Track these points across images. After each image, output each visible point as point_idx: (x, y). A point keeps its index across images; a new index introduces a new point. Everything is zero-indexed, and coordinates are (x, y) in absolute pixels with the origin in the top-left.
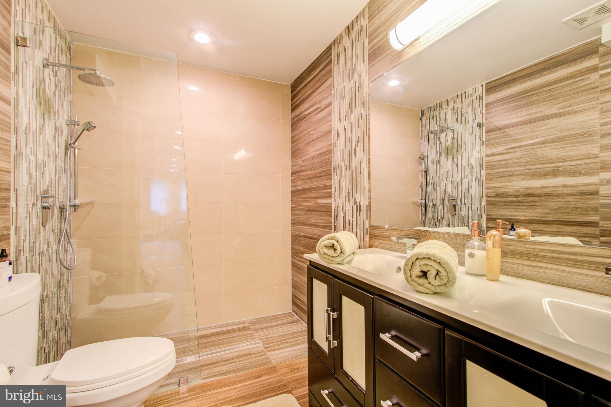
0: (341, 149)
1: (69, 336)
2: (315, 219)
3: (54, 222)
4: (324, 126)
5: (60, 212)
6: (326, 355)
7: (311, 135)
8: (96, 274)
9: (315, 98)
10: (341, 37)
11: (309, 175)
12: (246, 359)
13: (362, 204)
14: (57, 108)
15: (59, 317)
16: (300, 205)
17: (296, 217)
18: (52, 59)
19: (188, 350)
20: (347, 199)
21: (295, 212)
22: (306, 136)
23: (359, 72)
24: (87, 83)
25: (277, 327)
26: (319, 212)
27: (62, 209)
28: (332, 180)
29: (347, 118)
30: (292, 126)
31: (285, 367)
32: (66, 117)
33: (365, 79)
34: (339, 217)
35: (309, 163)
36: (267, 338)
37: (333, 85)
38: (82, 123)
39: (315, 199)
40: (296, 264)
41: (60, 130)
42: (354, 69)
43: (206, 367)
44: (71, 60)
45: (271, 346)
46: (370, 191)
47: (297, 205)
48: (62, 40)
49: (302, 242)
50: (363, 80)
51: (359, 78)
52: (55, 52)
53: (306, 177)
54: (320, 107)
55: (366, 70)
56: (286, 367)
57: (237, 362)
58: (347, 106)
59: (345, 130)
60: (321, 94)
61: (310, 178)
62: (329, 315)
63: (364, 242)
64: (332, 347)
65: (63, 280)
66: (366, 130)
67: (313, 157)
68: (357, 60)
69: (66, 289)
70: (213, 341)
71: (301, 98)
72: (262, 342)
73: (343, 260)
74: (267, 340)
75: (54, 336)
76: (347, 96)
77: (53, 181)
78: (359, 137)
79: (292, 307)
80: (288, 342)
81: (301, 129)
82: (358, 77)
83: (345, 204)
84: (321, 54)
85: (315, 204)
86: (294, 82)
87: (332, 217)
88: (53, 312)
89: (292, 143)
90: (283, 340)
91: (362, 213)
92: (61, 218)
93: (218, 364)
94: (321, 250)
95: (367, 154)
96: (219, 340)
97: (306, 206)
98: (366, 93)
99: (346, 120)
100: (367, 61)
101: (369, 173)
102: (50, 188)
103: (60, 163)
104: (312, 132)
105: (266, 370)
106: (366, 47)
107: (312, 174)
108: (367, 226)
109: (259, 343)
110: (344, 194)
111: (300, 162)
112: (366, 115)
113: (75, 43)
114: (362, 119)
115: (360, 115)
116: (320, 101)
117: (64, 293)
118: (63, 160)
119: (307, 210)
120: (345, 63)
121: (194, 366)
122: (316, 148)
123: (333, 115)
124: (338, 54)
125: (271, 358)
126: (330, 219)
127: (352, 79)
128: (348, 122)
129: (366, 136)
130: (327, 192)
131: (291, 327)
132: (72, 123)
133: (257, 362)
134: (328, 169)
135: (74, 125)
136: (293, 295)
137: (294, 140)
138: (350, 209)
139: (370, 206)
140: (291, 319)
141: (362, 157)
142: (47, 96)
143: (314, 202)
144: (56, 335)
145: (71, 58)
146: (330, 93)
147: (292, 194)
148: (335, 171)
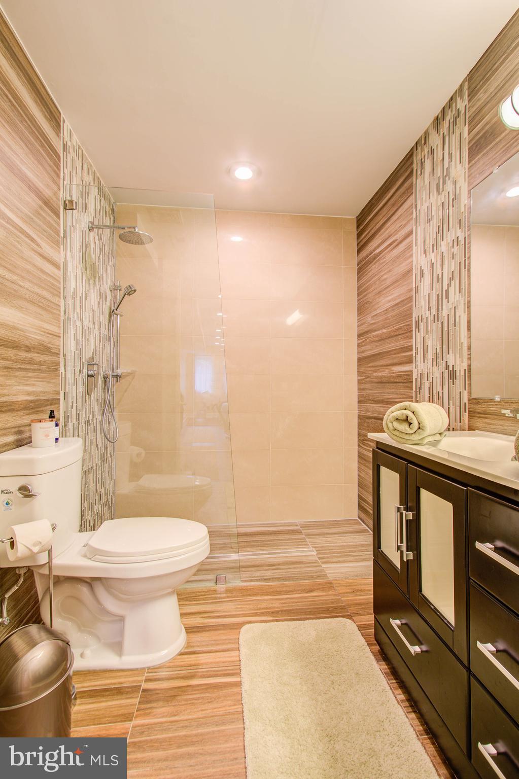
0: (426, 293)
1: (112, 513)
2: (388, 393)
3: (98, 392)
4: (402, 265)
5: (104, 382)
6: (398, 572)
7: (383, 281)
8: (136, 450)
9: (390, 228)
10: (426, 135)
11: (381, 334)
12: (294, 568)
13: (457, 368)
14: (101, 273)
15: (103, 492)
16: (369, 377)
17: (364, 393)
18: (97, 222)
19: (228, 547)
20: (435, 363)
21: (363, 386)
22: (377, 282)
23: (453, 178)
24: (127, 242)
25: (337, 535)
26: (395, 384)
27: (105, 378)
28: (412, 338)
29: (435, 248)
30: (359, 272)
31: (344, 586)
32: (109, 283)
33: (463, 185)
34: (422, 389)
35: (381, 318)
36: (323, 547)
37: (414, 206)
38: (123, 288)
39: (389, 367)
40: (364, 455)
41: (104, 297)
42: (446, 175)
43: (247, 569)
44: (114, 222)
45: (328, 557)
46: (469, 348)
47: (365, 376)
48: (106, 202)
49: (372, 426)
50: (460, 187)
51: (454, 186)
52: (100, 215)
53: (377, 339)
54: (396, 240)
55: (465, 172)
56: (346, 586)
57: (284, 569)
58: (435, 230)
59: (432, 265)
60: (397, 222)
61: (382, 339)
62: (401, 514)
63: (460, 422)
64: (405, 560)
65: (107, 453)
66: (465, 260)
67: (386, 310)
68: (451, 161)
69: (109, 463)
70: (257, 541)
71: (369, 234)
72: (317, 551)
73: (422, 439)
74: (323, 548)
75: (99, 511)
76: (435, 217)
77: (98, 349)
78: (453, 272)
79: (359, 512)
80: (349, 556)
81: (370, 274)
82: (452, 185)
83: (431, 371)
84: (398, 166)
85: (390, 373)
86: (361, 213)
87: (412, 390)
88: (98, 485)
89: (359, 295)
90: (343, 552)
91: (457, 381)
92: (105, 388)
93: (261, 568)
94: (390, 425)
95: (465, 295)
96: (264, 541)
97: (377, 377)
98: (465, 205)
99: (433, 252)
100: (467, 158)
101: (469, 322)
102: (94, 356)
103: (104, 332)
104: (385, 277)
105: (319, 584)
106: (465, 139)
107: (384, 333)
108: (465, 399)
109: (313, 551)
110: (430, 356)
111: (369, 319)
112: (465, 238)
113: (118, 204)
114: (457, 246)
115: (455, 241)
116: (396, 231)
117: (107, 466)
118: (107, 327)
119: (378, 383)
120: (433, 169)
121: (234, 565)
122: (390, 298)
123: (414, 248)
124: (423, 160)
125: (327, 572)
126: (410, 393)
127: (443, 191)
128: (437, 253)
129: (465, 268)
130: (405, 356)
131: (355, 538)
132: (115, 289)
133: (308, 573)
134: (407, 324)
135: (117, 290)
136: (360, 497)
137: (361, 291)
138: (439, 377)
139: (469, 370)
140: (356, 527)
141: (457, 301)
142: (92, 260)
143: (387, 371)
144: (100, 509)
145: (114, 220)
146: (411, 217)
147: (358, 362)
148: (418, 326)
